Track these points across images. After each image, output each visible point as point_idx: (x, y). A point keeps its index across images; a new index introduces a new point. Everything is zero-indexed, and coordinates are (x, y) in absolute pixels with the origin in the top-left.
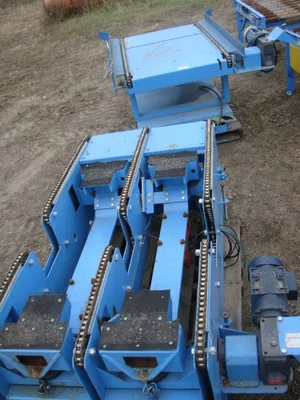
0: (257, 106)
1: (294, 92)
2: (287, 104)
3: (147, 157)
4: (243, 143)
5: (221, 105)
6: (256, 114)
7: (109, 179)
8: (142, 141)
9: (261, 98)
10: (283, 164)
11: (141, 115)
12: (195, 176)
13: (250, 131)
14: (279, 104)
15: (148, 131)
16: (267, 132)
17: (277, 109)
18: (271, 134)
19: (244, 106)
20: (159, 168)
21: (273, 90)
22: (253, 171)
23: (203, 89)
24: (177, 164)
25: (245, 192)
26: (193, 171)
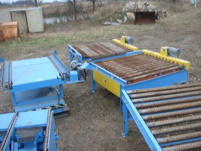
0: (78, 98)
1: (96, 91)
2: (92, 97)
3: (15, 130)
4: (70, 117)
5: (59, 99)
6: (77, 102)
8: (13, 120)
9: (80, 93)
10: (89, 128)
11: (17, 103)
12: (41, 140)
13: (74, 111)
14: (88, 97)
15: (17, 114)
16: (82, 111)
17: (87, 100)
18: (84, 113)
19: (71, 98)
20: (22, 136)
21: (86, 90)
22: (74, 133)
23: (51, 89)
24: (31, 134)
25: (70, 145)
26: (40, 137)
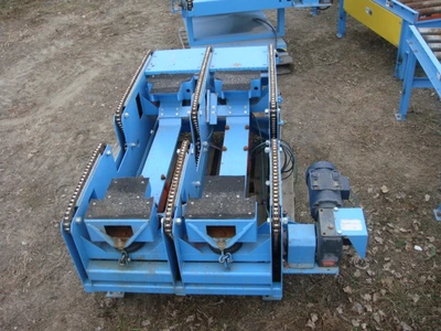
0: (307, 45)
1: (344, 35)
2: (337, 45)
3: (211, 73)
4: (294, 77)
5: (276, 38)
6: (306, 52)
7: (178, 89)
8: (207, 58)
9: (313, 36)
10: (332, 98)
11: (195, 40)
12: (258, 94)
13: (301, 67)
14: (329, 44)
15: (211, 51)
16: (317, 69)
17: (327, 49)
18: (321, 72)
19: (295, 43)
20: (226, 82)
21: (324, 31)
22: (302, 103)
23: (257, 21)
24: (243, 80)
25: (295, 121)
26: (256, 88)
